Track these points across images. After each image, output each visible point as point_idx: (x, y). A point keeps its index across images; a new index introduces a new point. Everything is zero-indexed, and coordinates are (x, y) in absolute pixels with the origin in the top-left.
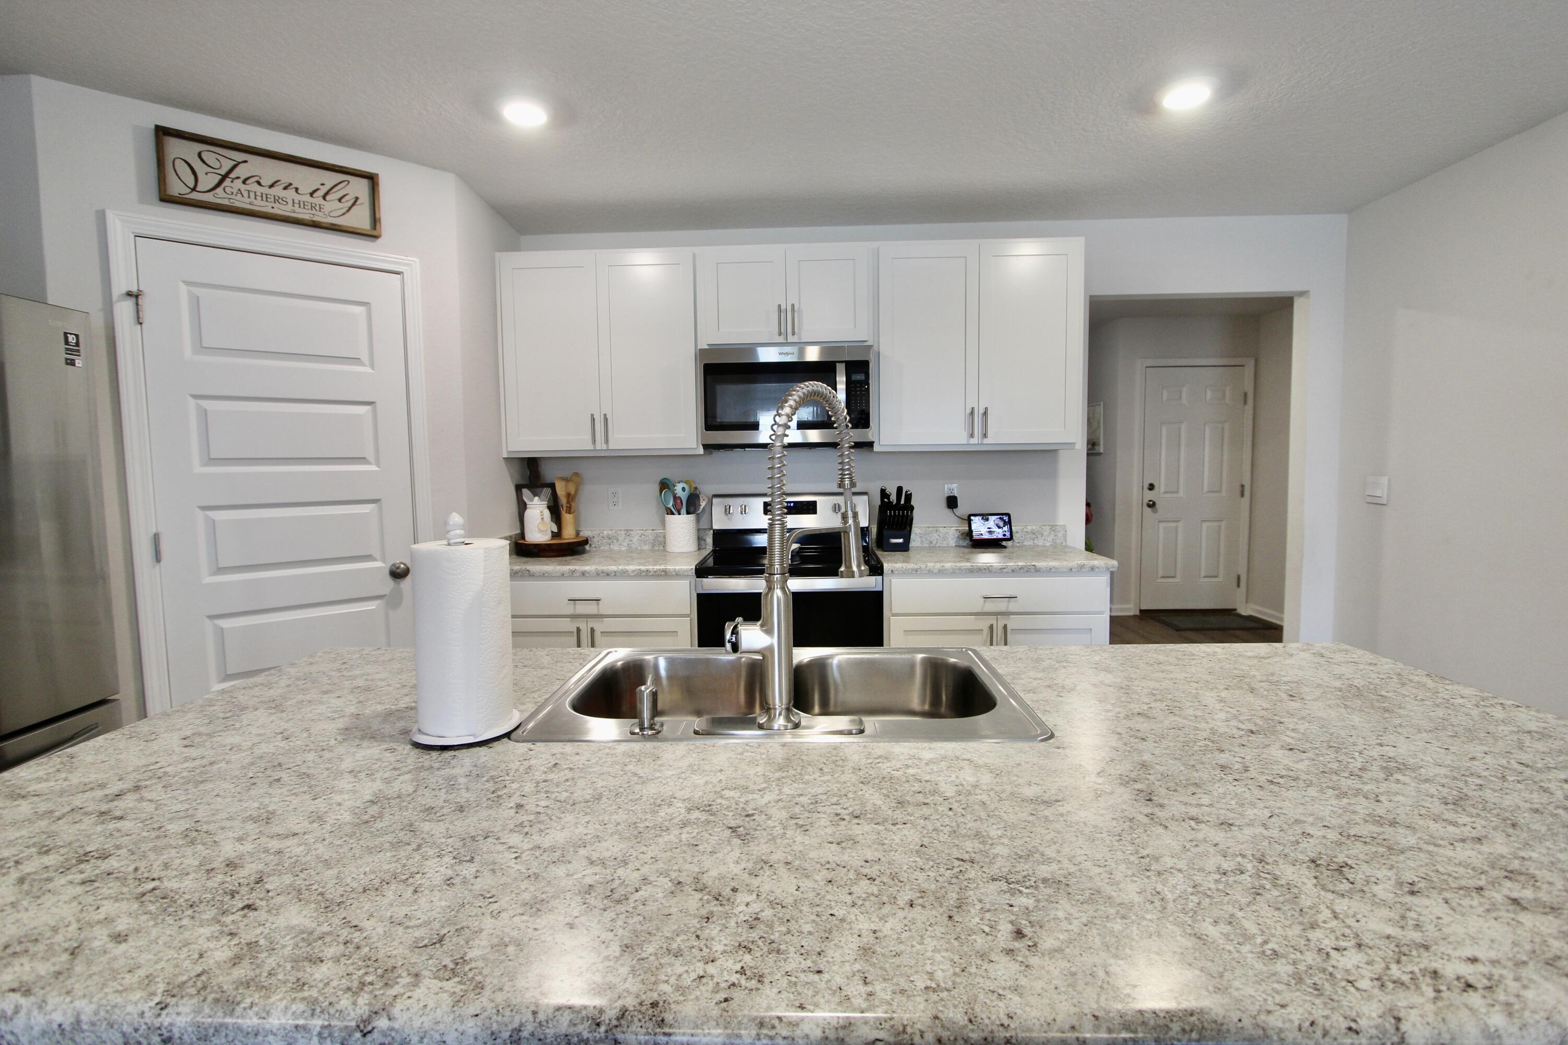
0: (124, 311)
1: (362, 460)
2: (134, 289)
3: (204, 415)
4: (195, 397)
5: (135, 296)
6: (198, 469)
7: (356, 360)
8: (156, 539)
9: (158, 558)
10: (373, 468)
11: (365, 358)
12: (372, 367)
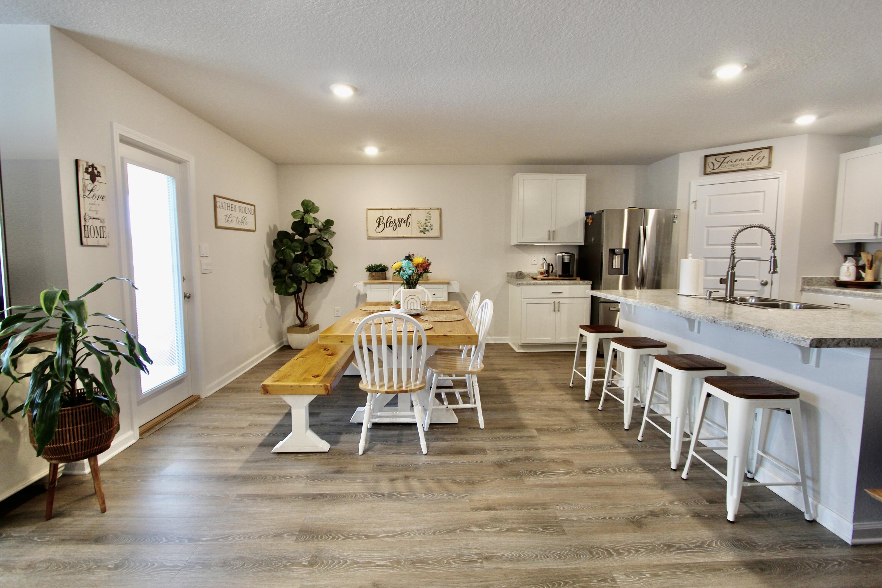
0: (692, 206)
3: (708, 231)
4: (707, 227)
5: (694, 202)
6: (705, 247)
7: (758, 211)
10: (759, 247)
11: (761, 210)
12: (763, 212)
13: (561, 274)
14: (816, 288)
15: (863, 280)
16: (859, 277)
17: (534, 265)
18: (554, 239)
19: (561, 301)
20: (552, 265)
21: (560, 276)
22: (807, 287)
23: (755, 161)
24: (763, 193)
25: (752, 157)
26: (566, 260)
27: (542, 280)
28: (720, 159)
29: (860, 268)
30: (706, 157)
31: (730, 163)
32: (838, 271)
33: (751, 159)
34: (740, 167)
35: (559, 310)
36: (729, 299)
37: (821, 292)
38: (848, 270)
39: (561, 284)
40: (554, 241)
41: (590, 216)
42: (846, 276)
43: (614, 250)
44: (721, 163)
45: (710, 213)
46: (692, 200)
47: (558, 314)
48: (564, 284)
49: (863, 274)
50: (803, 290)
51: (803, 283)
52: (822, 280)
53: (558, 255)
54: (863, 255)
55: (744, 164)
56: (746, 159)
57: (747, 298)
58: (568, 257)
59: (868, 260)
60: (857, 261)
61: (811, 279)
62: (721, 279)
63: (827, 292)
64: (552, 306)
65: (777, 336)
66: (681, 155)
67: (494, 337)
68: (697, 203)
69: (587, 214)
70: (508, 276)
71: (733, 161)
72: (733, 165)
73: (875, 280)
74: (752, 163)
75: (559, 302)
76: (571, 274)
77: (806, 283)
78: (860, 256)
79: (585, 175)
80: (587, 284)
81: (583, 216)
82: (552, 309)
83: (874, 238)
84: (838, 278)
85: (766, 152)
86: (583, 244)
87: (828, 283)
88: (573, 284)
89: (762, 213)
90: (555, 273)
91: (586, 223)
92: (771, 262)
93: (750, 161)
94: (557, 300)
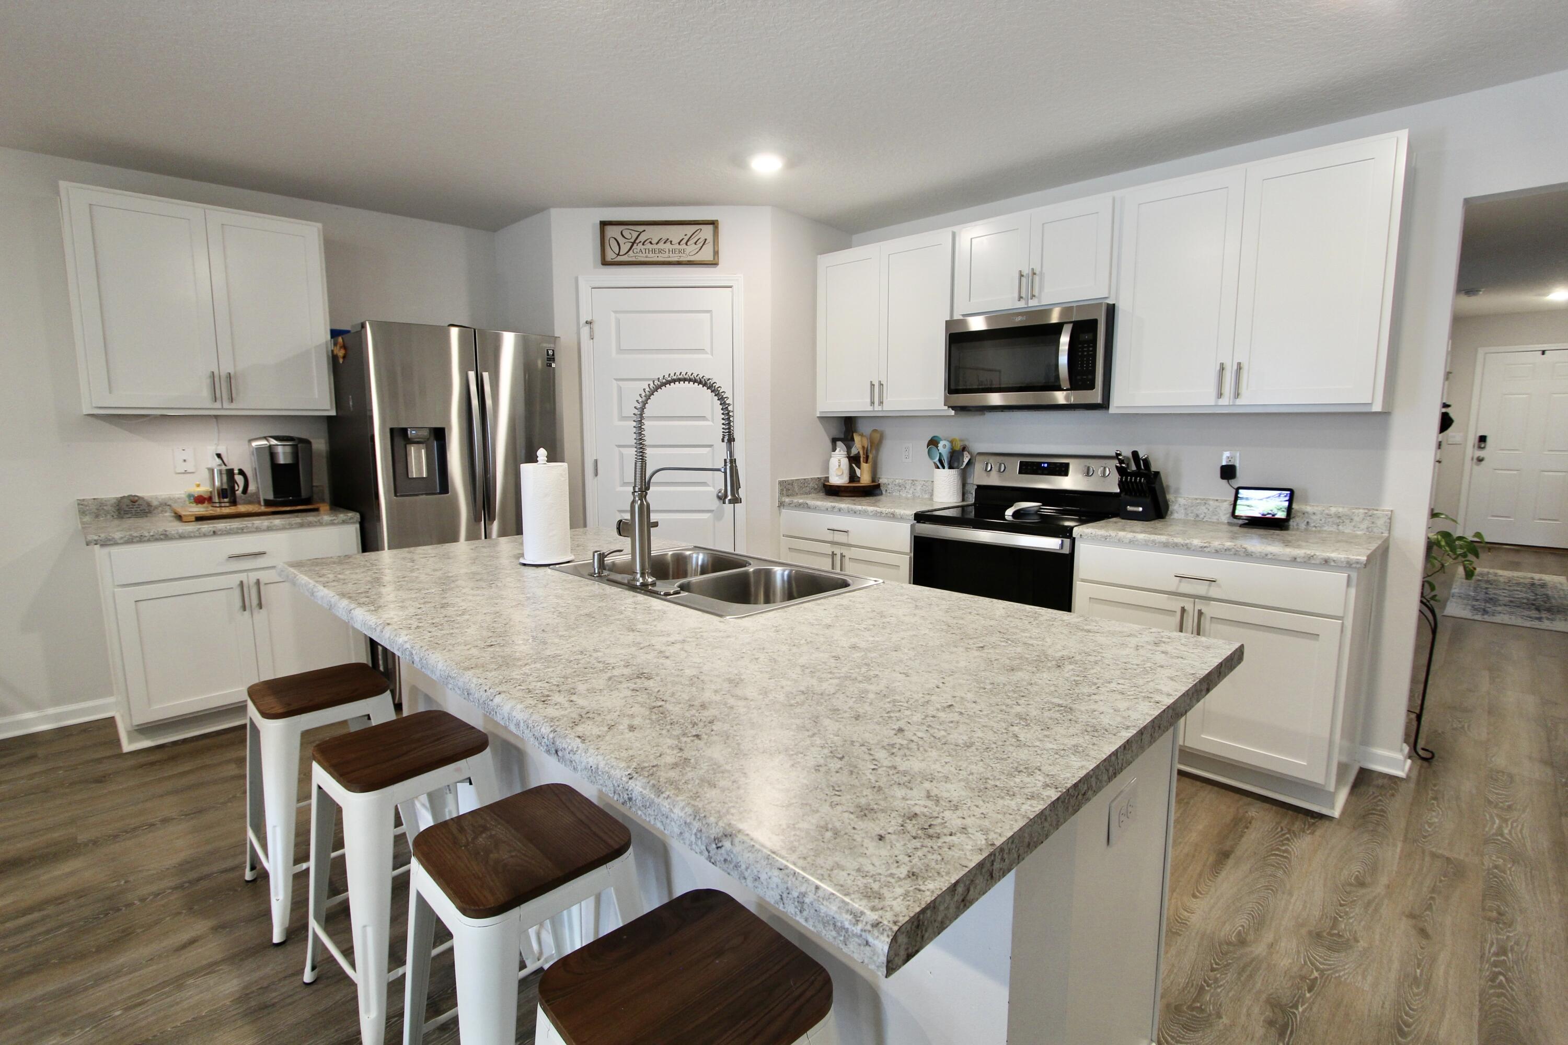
0: (585, 331)
1: (703, 418)
2: (589, 319)
3: (620, 389)
4: (616, 380)
5: (588, 323)
7: (701, 351)
8: (596, 461)
9: (596, 474)
11: (709, 350)
13: (271, 497)
14: (801, 501)
15: (859, 481)
16: (853, 477)
17: (186, 472)
18: (232, 400)
19: (264, 576)
20: (241, 472)
21: (268, 503)
22: (787, 500)
23: (692, 248)
24: (708, 315)
25: (686, 238)
26: (282, 460)
27: (200, 519)
28: (630, 233)
29: (854, 460)
30: (604, 224)
31: (648, 246)
32: (826, 468)
33: (684, 241)
34: (667, 255)
35: (260, 606)
36: (641, 580)
37: (807, 507)
38: (839, 466)
39: (258, 530)
40: (233, 406)
41: (340, 339)
42: (837, 476)
43: (404, 431)
44: (633, 243)
45: (620, 350)
46: (583, 321)
47: (260, 616)
48: (269, 529)
49: (858, 472)
50: (781, 505)
51: (781, 493)
52: (806, 485)
53: (254, 444)
54: (857, 438)
55: (674, 251)
56: (675, 241)
57: (688, 553)
58: (288, 449)
59: (863, 447)
60: (849, 449)
61: (791, 483)
62: (620, 521)
63: (815, 509)
64: (237, 592)
65: (757, 879)
66: (554, 212)
67: (51, 711)
68: (595, 326)
69: (335, 333)
70: (82, 513)
71: (654, 241)
72: (654, 251)
73: (873, 481)
74: (687, 252)
75: (258, 583)
76: (304, 494)
77: (785, 492)
78: (853, 439)
79: (320, 225)
80: (344, 522)
81: (324, 336)
82: (238, 603)
83: (871, 409)
84: (827, 479)
85: (707, 231)
86: (333, 413)
87: (815, 489)
88: (301, 526)
89: (709, 356)
90: (253, 494)
91: (334, 359)
92: (725, 473)
93: (683, 246)
94: (253, 577)
